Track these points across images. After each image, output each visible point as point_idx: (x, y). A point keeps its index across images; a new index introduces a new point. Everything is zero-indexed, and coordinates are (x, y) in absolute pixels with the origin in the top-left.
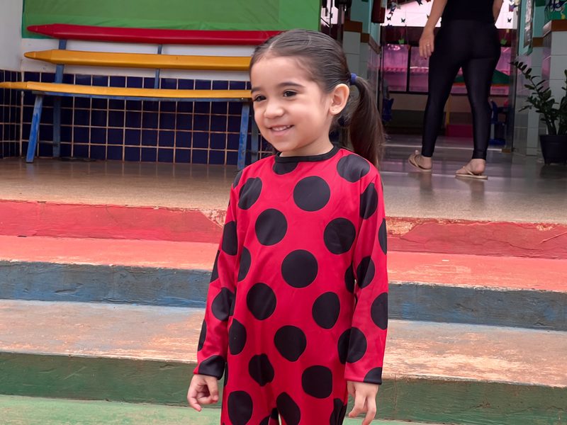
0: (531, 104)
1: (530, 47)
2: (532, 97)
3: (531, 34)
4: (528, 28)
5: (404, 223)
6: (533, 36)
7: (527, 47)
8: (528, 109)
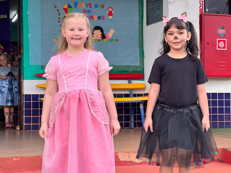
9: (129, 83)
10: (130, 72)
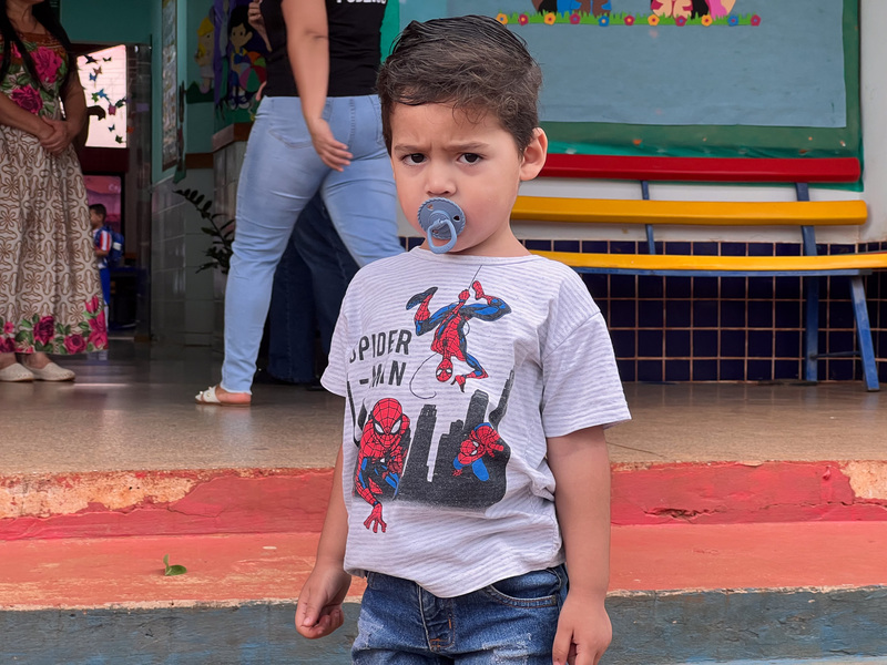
0: (216, 260)
1: (179, 169)
2: (215, 248)
3: (180, 150)
4: (170, 140)
5: (174, 481)
6: (185, 152)
7: (174, 169)
8: (212, 268)
9: (799, 199)
10: (804, 152)
